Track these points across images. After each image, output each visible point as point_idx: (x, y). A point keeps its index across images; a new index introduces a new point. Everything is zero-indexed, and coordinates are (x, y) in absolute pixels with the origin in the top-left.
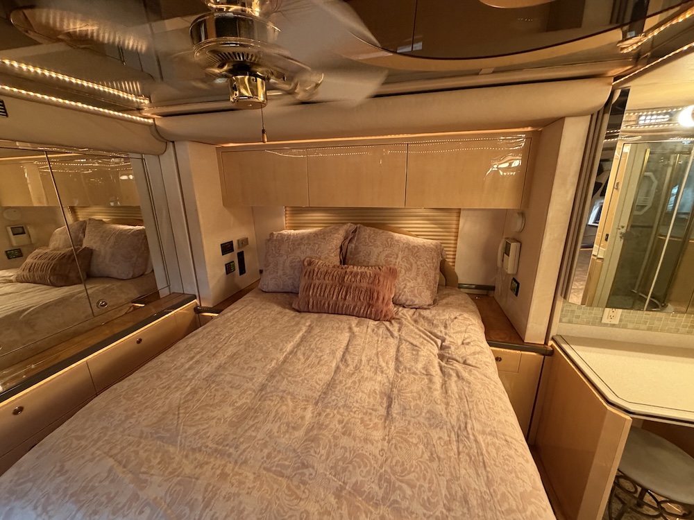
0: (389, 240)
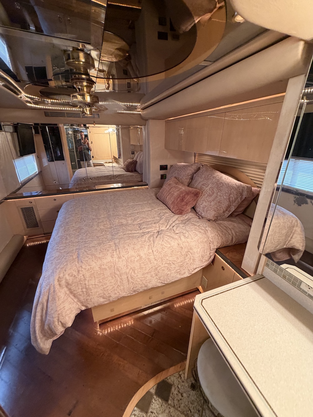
0: (210, 175)
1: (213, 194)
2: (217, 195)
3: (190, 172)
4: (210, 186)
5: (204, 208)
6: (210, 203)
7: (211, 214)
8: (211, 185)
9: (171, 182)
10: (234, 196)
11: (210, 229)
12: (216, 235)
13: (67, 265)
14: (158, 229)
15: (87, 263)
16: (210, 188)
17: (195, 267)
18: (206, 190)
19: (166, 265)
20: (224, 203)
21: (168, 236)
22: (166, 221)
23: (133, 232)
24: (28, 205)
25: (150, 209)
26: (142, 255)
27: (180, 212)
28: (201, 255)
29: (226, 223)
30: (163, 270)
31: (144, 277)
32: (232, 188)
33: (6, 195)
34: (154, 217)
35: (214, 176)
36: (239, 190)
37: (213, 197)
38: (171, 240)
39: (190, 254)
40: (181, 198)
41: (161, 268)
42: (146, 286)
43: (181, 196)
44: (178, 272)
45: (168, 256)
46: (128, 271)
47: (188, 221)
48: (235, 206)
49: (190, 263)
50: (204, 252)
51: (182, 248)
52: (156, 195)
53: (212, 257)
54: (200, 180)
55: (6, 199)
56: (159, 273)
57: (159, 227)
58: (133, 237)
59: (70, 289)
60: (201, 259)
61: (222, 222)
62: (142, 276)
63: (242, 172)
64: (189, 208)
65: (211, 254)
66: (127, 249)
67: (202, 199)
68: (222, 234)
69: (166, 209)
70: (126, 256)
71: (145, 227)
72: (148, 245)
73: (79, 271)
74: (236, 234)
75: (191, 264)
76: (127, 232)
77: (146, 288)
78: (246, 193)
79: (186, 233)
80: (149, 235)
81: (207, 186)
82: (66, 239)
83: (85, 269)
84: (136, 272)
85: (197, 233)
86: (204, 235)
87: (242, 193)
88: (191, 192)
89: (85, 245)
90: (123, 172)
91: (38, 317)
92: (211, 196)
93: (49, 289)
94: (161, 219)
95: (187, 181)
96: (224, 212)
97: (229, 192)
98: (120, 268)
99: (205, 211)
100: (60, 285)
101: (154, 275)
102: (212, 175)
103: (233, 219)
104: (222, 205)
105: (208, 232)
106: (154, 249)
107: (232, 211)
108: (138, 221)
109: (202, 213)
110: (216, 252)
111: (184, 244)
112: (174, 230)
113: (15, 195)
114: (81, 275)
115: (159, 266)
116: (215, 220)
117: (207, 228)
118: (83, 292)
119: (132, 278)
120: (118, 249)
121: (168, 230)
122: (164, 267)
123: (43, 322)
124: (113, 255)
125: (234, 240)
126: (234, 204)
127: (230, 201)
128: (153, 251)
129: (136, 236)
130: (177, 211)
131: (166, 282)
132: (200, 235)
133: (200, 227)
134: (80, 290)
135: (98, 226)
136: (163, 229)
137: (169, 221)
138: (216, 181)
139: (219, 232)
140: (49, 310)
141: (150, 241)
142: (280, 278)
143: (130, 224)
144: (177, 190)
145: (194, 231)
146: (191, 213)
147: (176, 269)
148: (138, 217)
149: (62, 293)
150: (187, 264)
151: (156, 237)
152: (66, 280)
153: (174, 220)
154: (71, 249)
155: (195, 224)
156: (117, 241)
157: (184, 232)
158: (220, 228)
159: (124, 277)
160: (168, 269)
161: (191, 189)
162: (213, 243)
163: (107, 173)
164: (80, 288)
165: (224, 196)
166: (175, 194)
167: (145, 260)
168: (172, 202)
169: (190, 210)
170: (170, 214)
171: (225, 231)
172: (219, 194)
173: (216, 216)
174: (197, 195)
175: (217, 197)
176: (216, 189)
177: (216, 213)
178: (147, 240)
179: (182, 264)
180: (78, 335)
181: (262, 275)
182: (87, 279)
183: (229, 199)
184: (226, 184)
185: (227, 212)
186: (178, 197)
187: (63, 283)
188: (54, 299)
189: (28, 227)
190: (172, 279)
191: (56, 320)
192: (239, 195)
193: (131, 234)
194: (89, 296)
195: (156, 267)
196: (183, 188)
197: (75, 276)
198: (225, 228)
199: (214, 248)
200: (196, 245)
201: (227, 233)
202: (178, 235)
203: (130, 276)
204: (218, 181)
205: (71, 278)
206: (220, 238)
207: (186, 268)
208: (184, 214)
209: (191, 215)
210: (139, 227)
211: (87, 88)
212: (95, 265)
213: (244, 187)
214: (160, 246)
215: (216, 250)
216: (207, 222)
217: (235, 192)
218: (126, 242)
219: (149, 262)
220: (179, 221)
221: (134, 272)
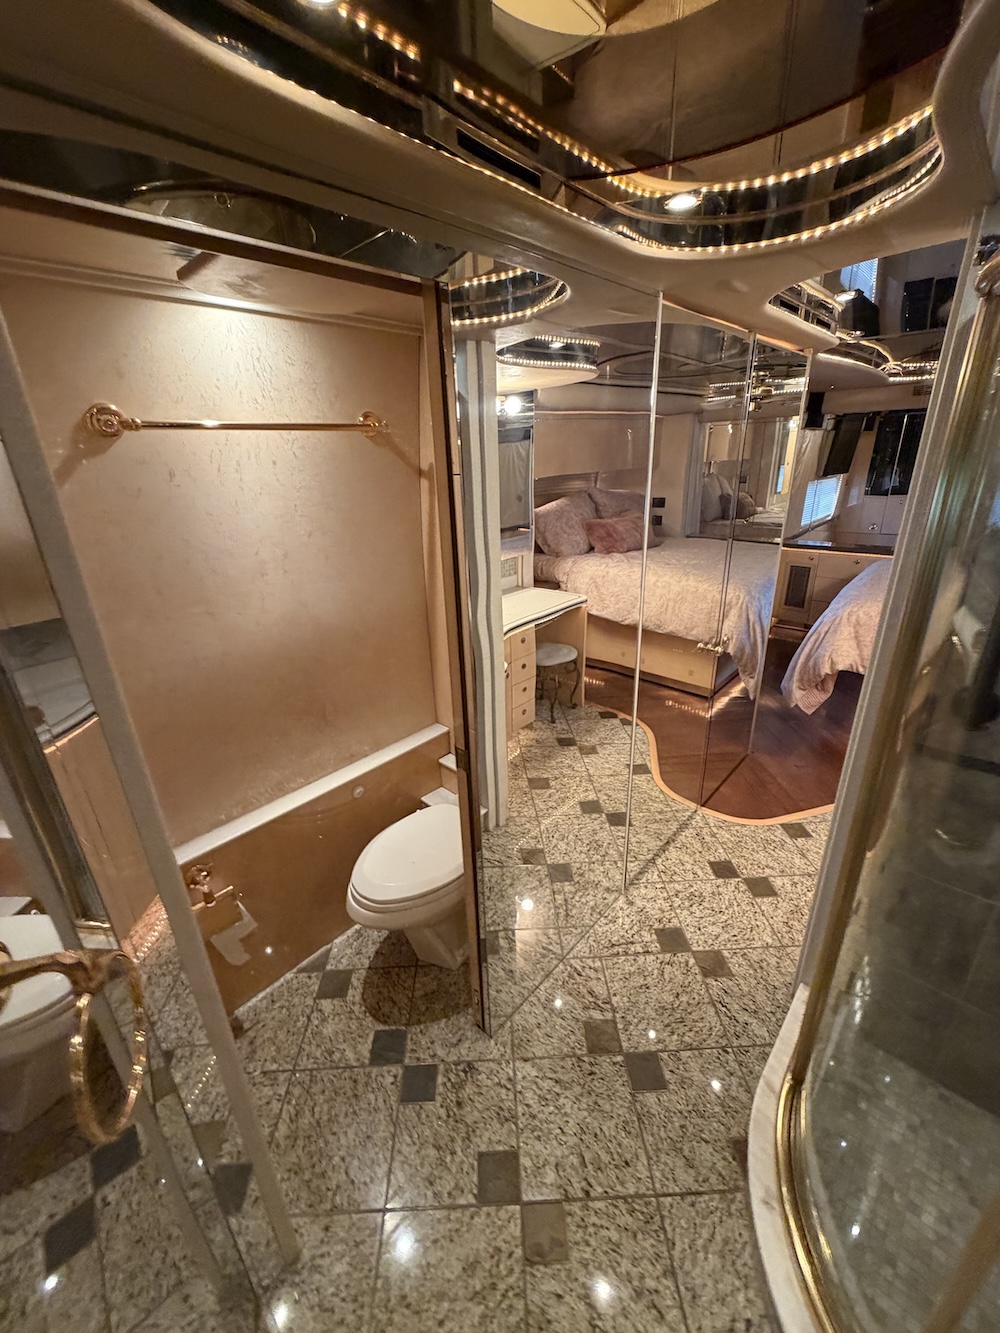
59: (857, 632)
91: (807, 650)
93: (834, 620)
100: (848, 619)
123: (809, 657)
140: (824, 641)
149: (846, 631)
152: (858, 616)
187: (853, 619)
188: (835, 631)
189: (785, 603)
191: (828, 654)
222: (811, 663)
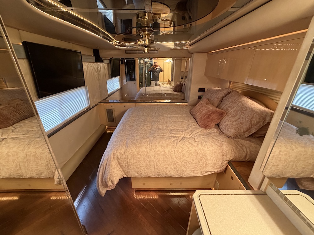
1: (236, 115)
2: (240, 117)
3: (221, 95)
4: (234, 109)
5: (226, 126)
6: (232, 122)
7: (231, 132)
8: (236, 107)
9: (203, 102)
10: (256, 120)
11: (226, 144)
12: (230, 149)
13: (119, 147)
14: (183, 136)
15: (130, 148)
16: (235, 110)
17: (207, 170)
18: (230, 112)
19: (183, 163)
20: (245, 124)
21: (188, 142)
22: (191, 132)
23: (164, 135)
24: (110, 108)
25: (182, 121)
26: (166, 151)
27: (206, 127)
28: (213, 163)
29: (244, 142)
30: (180, 166)
31: (165, 167)
32: (254, 112)
33: (100, 101)
34: (183, 127)
35: (241, 100)
36: (262, 115)
37: (236, 118)
38: (190, 146)
39: (204, 160)
40: (207, 115)
41: (179, 164)
42: (166, 174)
43: (208, 114)
44: (192, 171)
45: (185, 157)
46: (155, 160)
47: (209, 134)
48: (256, 129)
49: (203, 166)
50: (217, 160)
51: (198, 153)
52: (190, 111)
53: (224, 167)
54: (227, 103)
55: (100, 103)
56: (177, 167)
57: (184, 135)
58: (163, 138)
59: (119, 162)
60: (213, 166)
61: (240, 140)
62: (165, 166)
63: (272, 99)
64: (213, 124)
65: (223, 164)
66: (157, 145)
67: (226, 119)
68: (237, 150)
69: (194, 122)
70: (155, 150)
71: (174, 133)
72: (172, 146)
73: (125, 152)
74: (251, 153)
75: (203, 168)
76: (160, 134)
77: (166, 176)
78: (269, 119)
79: (203, 143)
80: (175, 139)
81: (232, 108)
82: (123, 131)
83: (129, 152)
84: (160, 162)
85: (213, 144)
86: (219, 147)
87: (265, 118)
88: (216, 112)
89: (132, 137)
90: (171, 91)
91: (101, 173)
92: (234, 117)
93: (108, 159)
94: (188, 129)
95: (216, 102)
96: (244, 132)
97: (251, 115)
98: (150, 157)
99: (226, 129)
100: (113, 157)
101: (173, 168)
102: (238, 100)
103: (252, 140)
104: (243, 126)
105: (223, 146)
106: (176, 150)
107: (253, 133)
108: (171, 128)
109: (223, 130)
110: (228, 163)
111: (200, 150)
112: (195, 139)
113: (105, 101)
114: (126, 155)
115: (177, 162)
116: (234, 138)
117: (223, 143)
118: (125, 165)
119: (157, 165)
120: (151, 144)
121: (190, 138)
122: (181, 164)
123: (103, 177)
124: (147, 147)
125: (248, 157)
126: (255, 127)
127: (251, 124)
128: (174, 151)
129: (165, 138)
130: (203, 125)
131: (181, 176)
132: (215, 147)
133: (218, 141)
134: (124, 164)
135: (143, 127)
136: (187, 136)
137: (193, 132)
138: (241, 105)
139: (234, 148)
140: (106, 171)
141: (174, 143)
142: (281, 200)
143: (164, 129)
144: (205, 108)
145: (211, 143)
146: (214, 129)
147: (190, 168)
148: (171, 125)
149: (114, 163)
150: (200, 166)
151: (179, 142)
152: (117, 155)
153: (198, 132)
154: (124, 138)
155: (214, 137)
156: (152, 139)
157: (203, 142)
158: (236, 145)
159: (152, 163)
160: (184, 166)
161: (217, 109)
162: (226, 155)
163: (161, 92)
164: (124, 163)
165: (246, 119)
166: (204, 112)
167: (167, 156)
168: (200, 118)
169: (214, 126)
170: (197, 126)
171: (240, 148)
172: (242, 116)
173: (235, 135)
174: (222, 115)
175: (240, 119)
176: (240, 112)
177: (236, 131)
178: (172, 142)
179: (196, 165)
180: (122, 192)
181: (265, 192)
182: (129, 158)
183: (251, 121)
184: (250, 109)
185: (247, 133)
186: (205, 115)
187: (116, 156)
188: (109, 165)
189: (109, 121)
190: (187, 175)
191: (109, 177)
192: (262, 119)
193: (162, 135)
194: (129, 169)
195: (175, 162)
196: (211, 108)
197: (122, 154)
198: (241, 145)
199: (226, 159)
200: (210, 154)
201: (242, 150)
202: (197, 143)
203: (155, 164)
204: (243, 105)
205: (120, 155)
206: (233, 153)
207: (199, 169)
208: (208, 128)
209: (214, 130)
210: (170, 132)
211: (147, 36)
212: (135, 151)
213: (267, 113)
214: (180, 148)
215: (228, 161)
216: (225, 138)
217: (258, 116)
218: (157, 140)
219: (170, 158)
220: (202, 133)
221: (159, 162)
222: (104, 180)
